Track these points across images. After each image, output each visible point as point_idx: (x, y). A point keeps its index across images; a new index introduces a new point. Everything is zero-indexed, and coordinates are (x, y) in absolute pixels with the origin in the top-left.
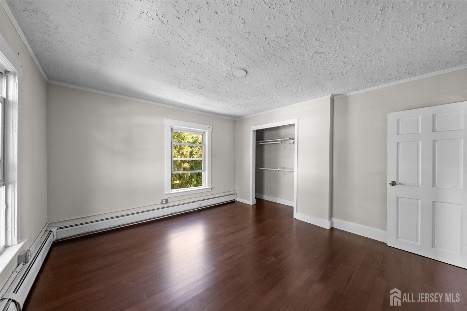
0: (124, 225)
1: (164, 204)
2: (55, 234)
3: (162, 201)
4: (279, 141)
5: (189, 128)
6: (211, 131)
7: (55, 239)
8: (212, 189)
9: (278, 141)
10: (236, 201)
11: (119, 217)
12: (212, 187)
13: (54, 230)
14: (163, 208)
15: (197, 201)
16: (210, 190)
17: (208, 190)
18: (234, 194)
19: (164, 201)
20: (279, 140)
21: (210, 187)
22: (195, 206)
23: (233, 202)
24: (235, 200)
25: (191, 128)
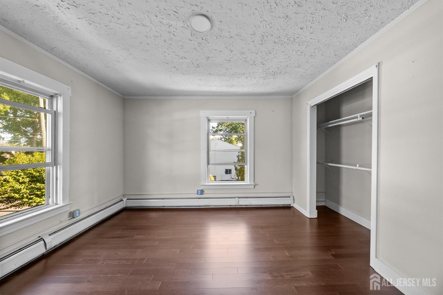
0: (167, 207)
1: (198, 194)
2: (125, 203)
3: (198, 192)
4: (359, 117)
5: (226, 117)
6: (254, 117)
7: (125, 206)
8: (256, 186)
9: (357, 117)
10: (293, 207)
11: (163, 199)
12: (254, 184)
13: (125, 200)
14: (200, 198)
15: (235, 198)
16: (253, 187)
17: (249, 187)
18: (290, 197)
19: (199, 191)
20: (358, 115)
21: (252, 183)
22: (232, 203)
23: (288, 207)
24: (291, 206)
25: (228, 117)
